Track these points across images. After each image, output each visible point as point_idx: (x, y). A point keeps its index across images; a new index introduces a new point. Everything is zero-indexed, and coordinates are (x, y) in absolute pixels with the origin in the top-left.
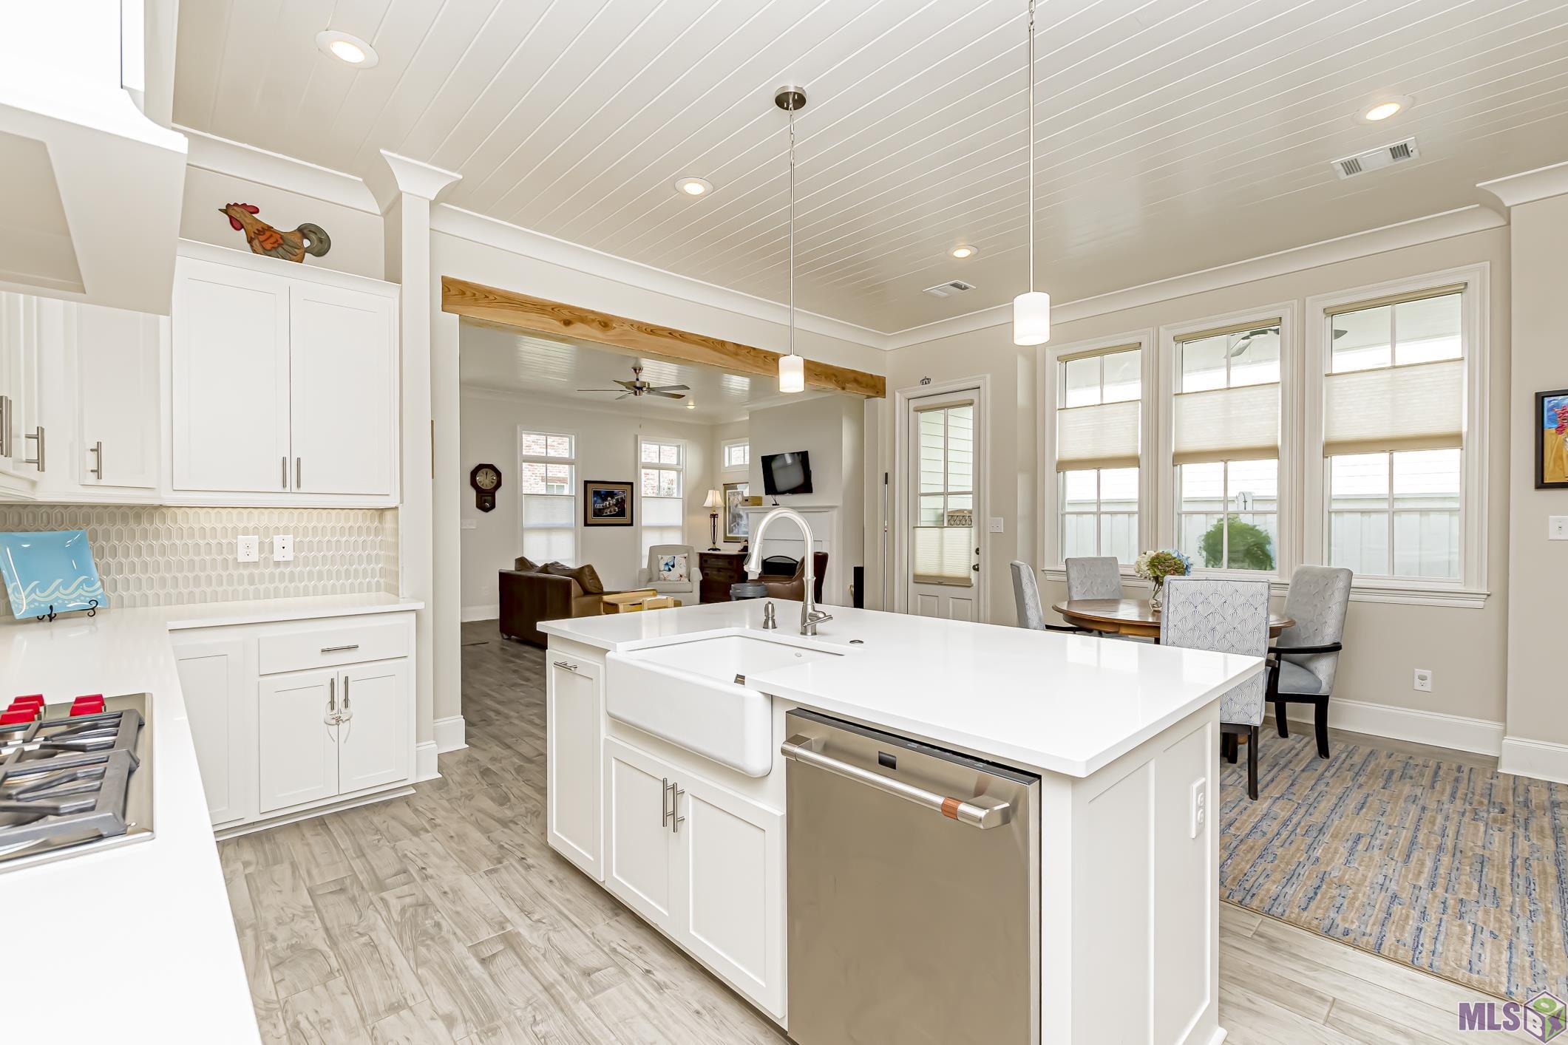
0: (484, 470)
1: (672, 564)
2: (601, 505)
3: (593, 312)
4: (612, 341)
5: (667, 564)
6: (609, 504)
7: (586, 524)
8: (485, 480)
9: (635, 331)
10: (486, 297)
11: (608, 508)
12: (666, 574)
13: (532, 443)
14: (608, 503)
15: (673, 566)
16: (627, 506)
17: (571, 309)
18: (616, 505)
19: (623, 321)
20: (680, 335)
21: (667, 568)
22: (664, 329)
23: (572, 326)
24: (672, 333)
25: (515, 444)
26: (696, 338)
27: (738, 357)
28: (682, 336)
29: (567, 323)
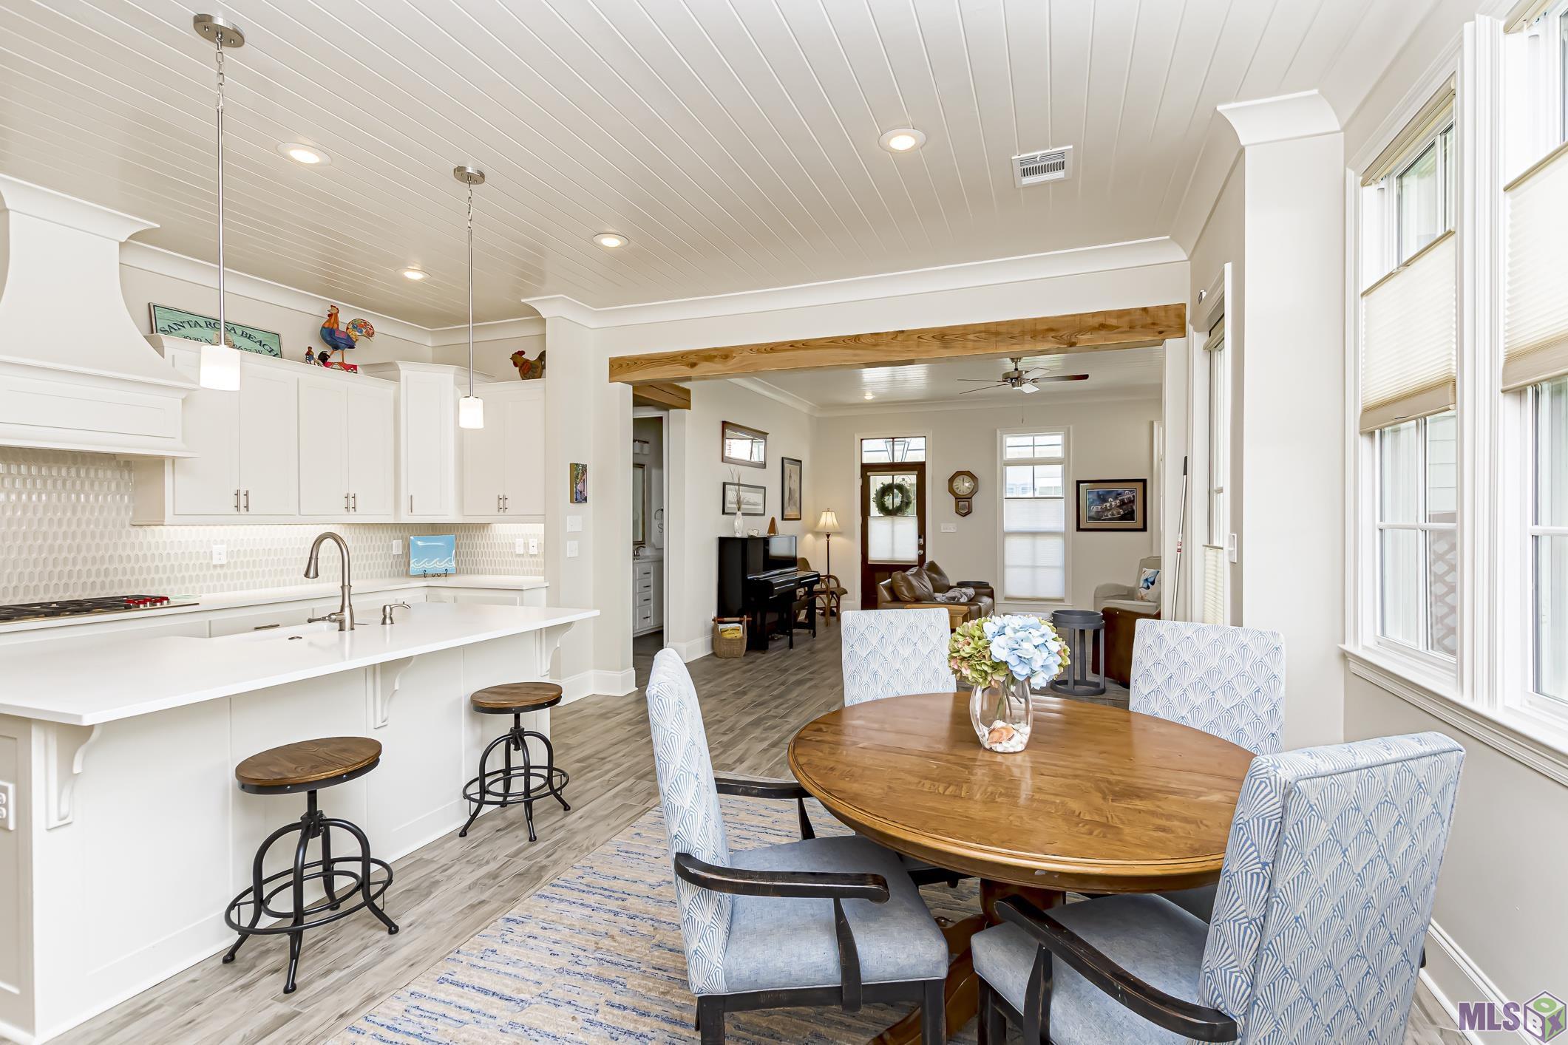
0: (961, 477)
1: (1151, 580)
2: (1100, 507)
3: (716, 349)
4: (732, 370)
5: (1147, 580)
6: (1111, 504)
7: (1079, 529)
8: (964, 486)
9: (754, 354)
10: (636, 363)
11: (1109, 510)
12: (1144, 592)
13: (1015, 445)
14: (1108, 505)
15: (1153, 583)
16: (1138, 508)
17: (696, 353)
18: (1120, 507)
19: (742, 348)
20: (803, 345)
21: (1145, 585)
22: (783, 344)
23: (696, 368)
24: (793, 345)
25: (994, 448)
26: (822, 342)
27: (880, 348)
28: (806, 345)
29: (693, 365)
